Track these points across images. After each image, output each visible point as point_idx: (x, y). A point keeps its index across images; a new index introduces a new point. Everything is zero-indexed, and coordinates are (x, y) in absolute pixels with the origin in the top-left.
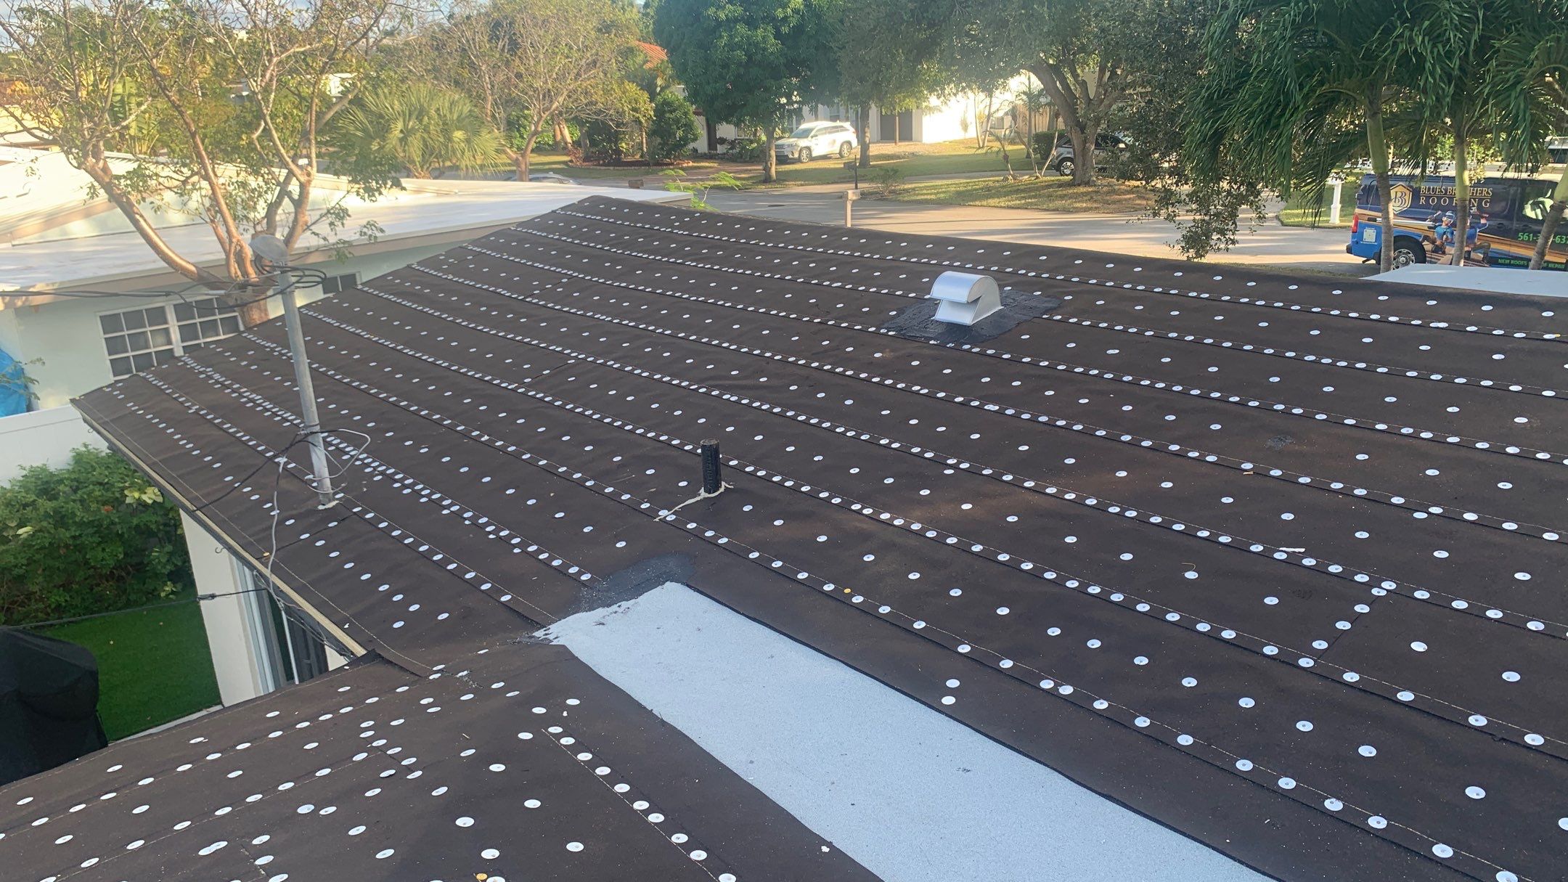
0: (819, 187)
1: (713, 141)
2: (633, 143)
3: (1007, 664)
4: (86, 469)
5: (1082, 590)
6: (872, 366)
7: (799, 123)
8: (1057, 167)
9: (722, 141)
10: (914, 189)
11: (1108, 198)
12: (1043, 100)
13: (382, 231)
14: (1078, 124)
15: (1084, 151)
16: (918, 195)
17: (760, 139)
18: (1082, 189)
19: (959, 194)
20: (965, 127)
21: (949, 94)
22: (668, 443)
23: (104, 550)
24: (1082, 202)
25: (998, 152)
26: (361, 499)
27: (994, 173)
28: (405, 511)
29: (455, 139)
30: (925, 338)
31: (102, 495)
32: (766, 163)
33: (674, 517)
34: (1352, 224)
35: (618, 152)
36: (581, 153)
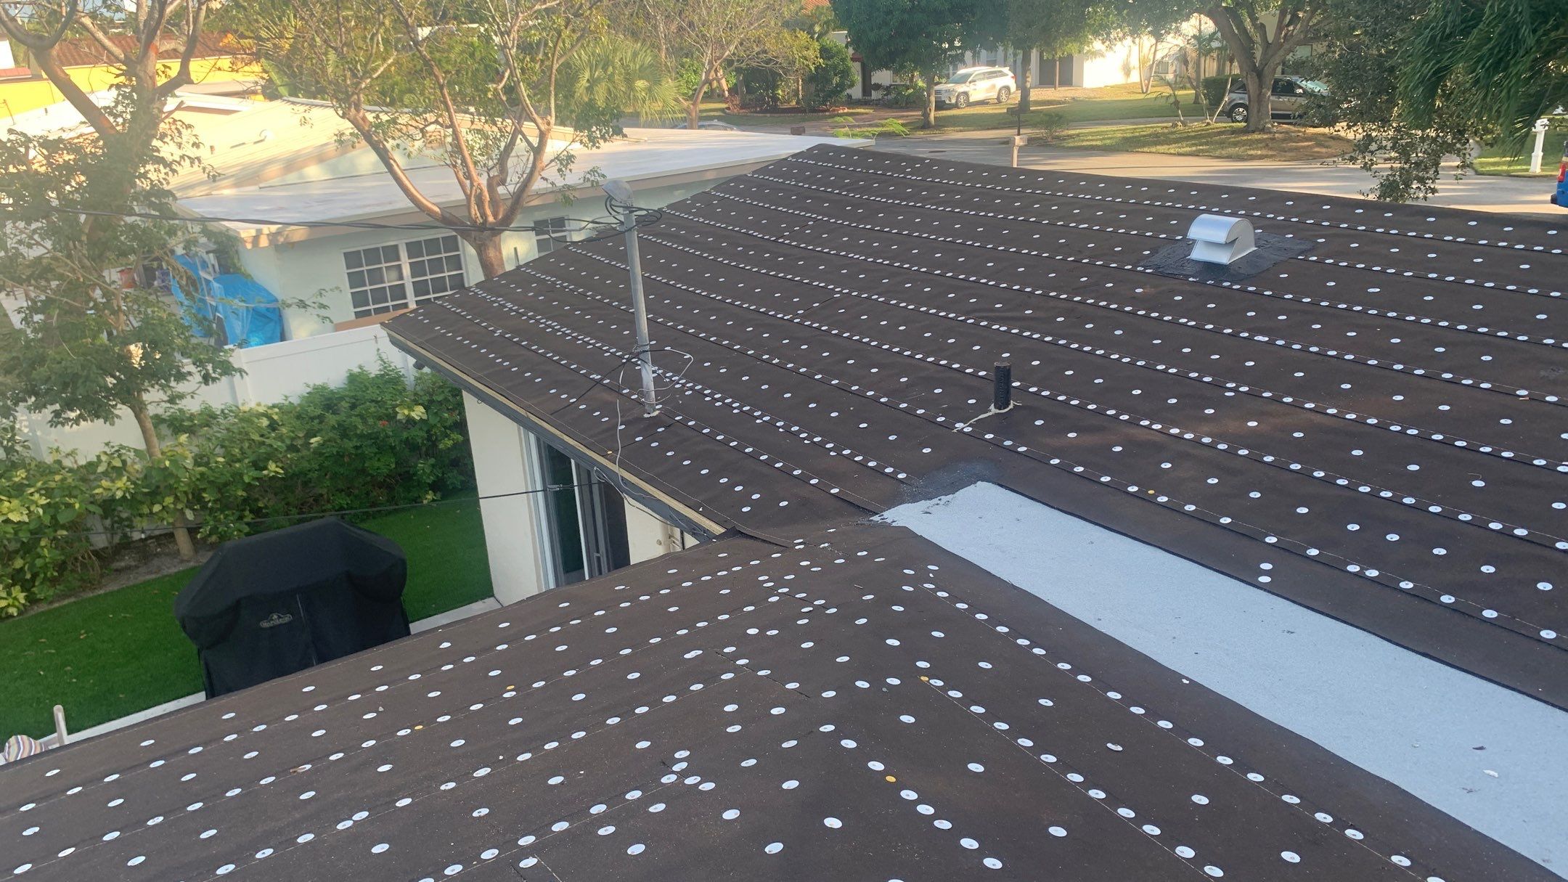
0: (979, 132)
1: (868, 87)
2: (790, 90)
3: (1313, 552)
4: (361, 388)
5: (1374, 495)
6: (1137, 301)
7: (956, 68)
8: (1229, 113)
9: (878, 87)
10: (1078, 135)
11: (1284, 145)
12: (1215, 44)
13: (604, 176)
14: (1254, 68)
15: (1260, 96)
16: (1083, 141)
17: (916, 85)
18: (1256, 136)
19: (1126, 140)
20: (1127, 71)
21: (1115, 39)
22: (948, 367)
23: (379, 460)
24: (1257, 149)
25: (1168, 97)
26: (680, 410)
27: (1160, 119)
28: (721, 419)
29: (638, 89)
30: (1184, 275)
31: (378, 411)
32: (926, 109)
33: (970, 429)
34: (1559, 173)
35: (775, 98)
36: (737, 100)
